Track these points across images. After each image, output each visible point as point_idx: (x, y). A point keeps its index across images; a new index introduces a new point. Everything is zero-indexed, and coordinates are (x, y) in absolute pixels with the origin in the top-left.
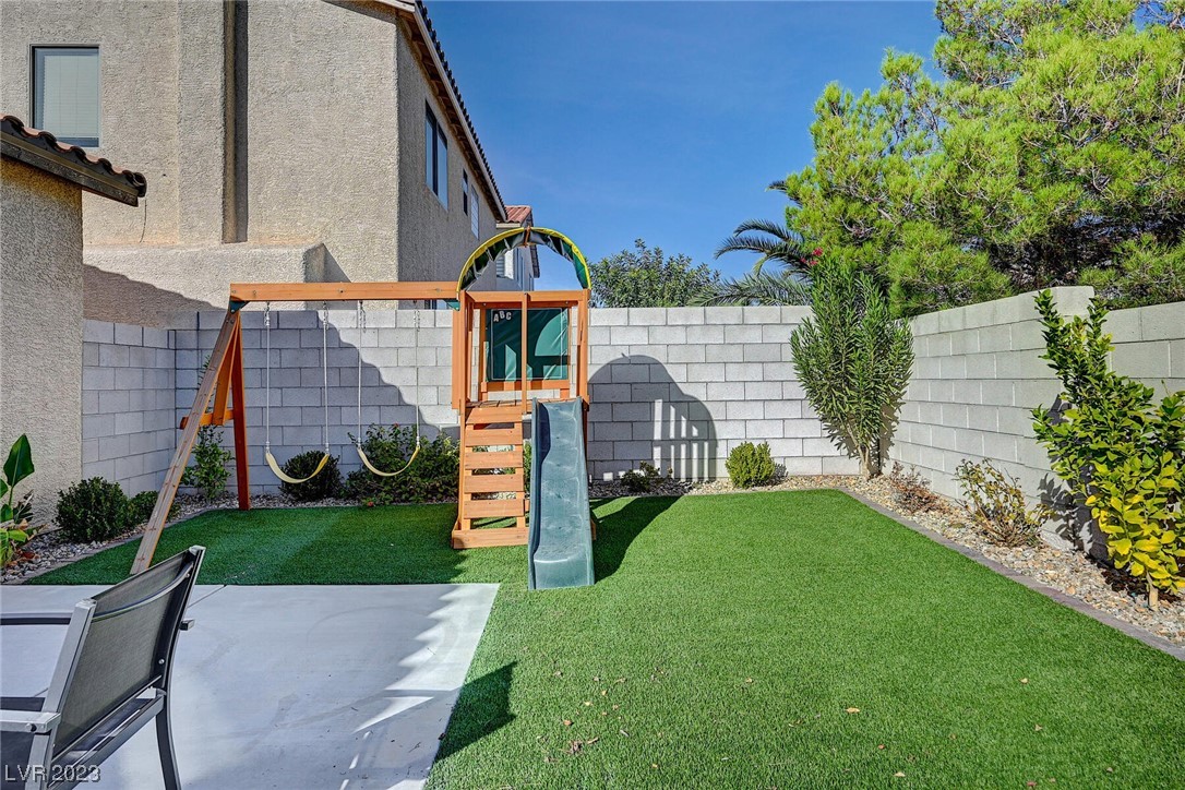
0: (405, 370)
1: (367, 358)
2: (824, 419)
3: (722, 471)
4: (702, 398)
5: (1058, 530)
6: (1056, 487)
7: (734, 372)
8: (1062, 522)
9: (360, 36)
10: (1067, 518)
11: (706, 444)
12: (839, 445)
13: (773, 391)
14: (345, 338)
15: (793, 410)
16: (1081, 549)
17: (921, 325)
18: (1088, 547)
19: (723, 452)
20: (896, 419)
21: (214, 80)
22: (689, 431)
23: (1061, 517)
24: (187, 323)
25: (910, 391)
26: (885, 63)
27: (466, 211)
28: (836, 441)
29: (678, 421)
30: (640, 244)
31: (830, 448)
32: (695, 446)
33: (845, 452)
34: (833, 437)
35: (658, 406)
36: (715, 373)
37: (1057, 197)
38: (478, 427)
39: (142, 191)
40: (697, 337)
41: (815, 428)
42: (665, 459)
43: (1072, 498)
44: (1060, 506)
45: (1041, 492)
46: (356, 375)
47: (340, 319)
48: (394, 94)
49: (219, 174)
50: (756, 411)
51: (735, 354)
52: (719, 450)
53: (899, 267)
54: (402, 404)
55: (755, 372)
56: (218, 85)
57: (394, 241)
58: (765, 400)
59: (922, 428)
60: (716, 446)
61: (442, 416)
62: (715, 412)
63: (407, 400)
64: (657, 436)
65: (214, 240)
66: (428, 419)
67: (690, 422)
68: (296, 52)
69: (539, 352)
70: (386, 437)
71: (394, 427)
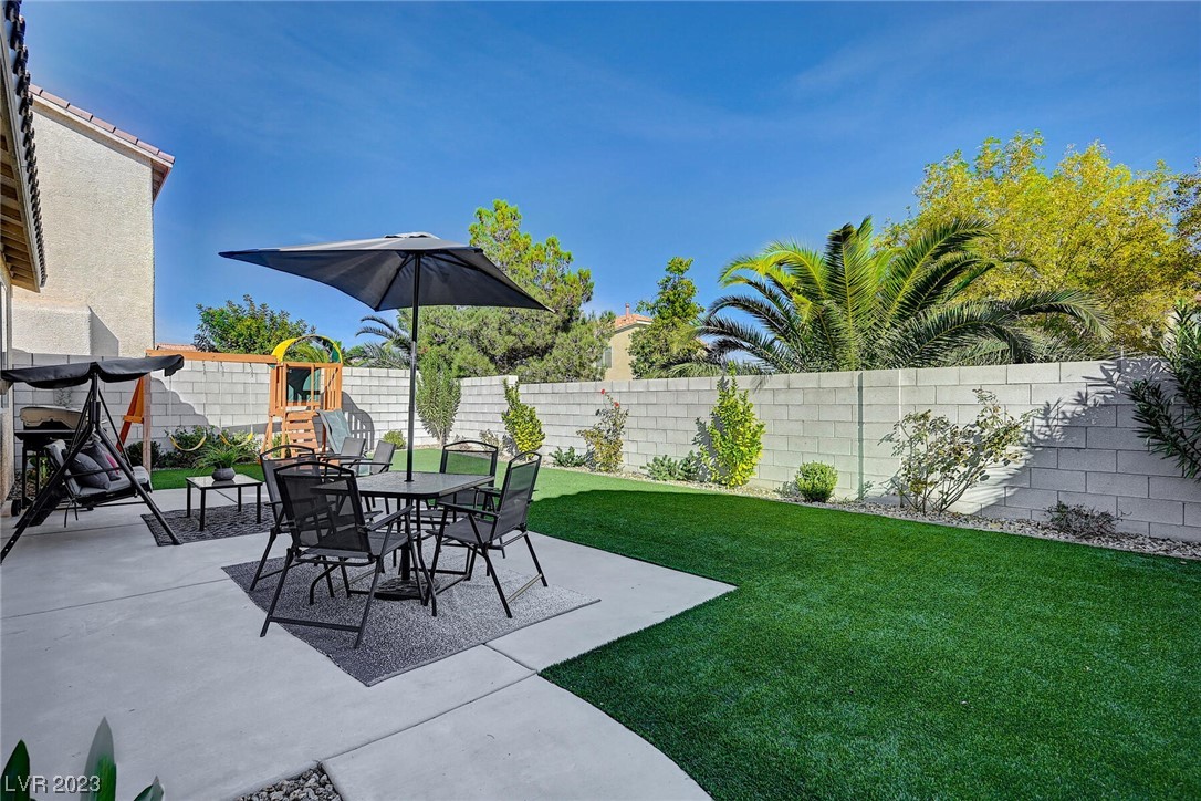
0: (198, 395)
2: (421, 420)
11: (369, 433)
12: (429, 432)
17: (465, 382)
19: (378, 436)
22: (361, 427)
28: (428, 430)
29: (356, 423)
30: (246, 298)
31: (425, 433)
32: (364, 434)
33: (431, 434)
34: (426, 428)
35: (347, 415)
38: (291, 422)
40: (366, 382)
41: (419, 425)
50: (394, 417)
53: (458, 359)
54: (193, 414)
55: (393, 399)
57: (149, 310)
58: (397, 412)
60: (374, 434)
62: (373, 418)
63: (197, 412)
66: (211, 422)
67: (362, 423)
69: (304, 389)
70: (190, 432)
71: (194, 427)
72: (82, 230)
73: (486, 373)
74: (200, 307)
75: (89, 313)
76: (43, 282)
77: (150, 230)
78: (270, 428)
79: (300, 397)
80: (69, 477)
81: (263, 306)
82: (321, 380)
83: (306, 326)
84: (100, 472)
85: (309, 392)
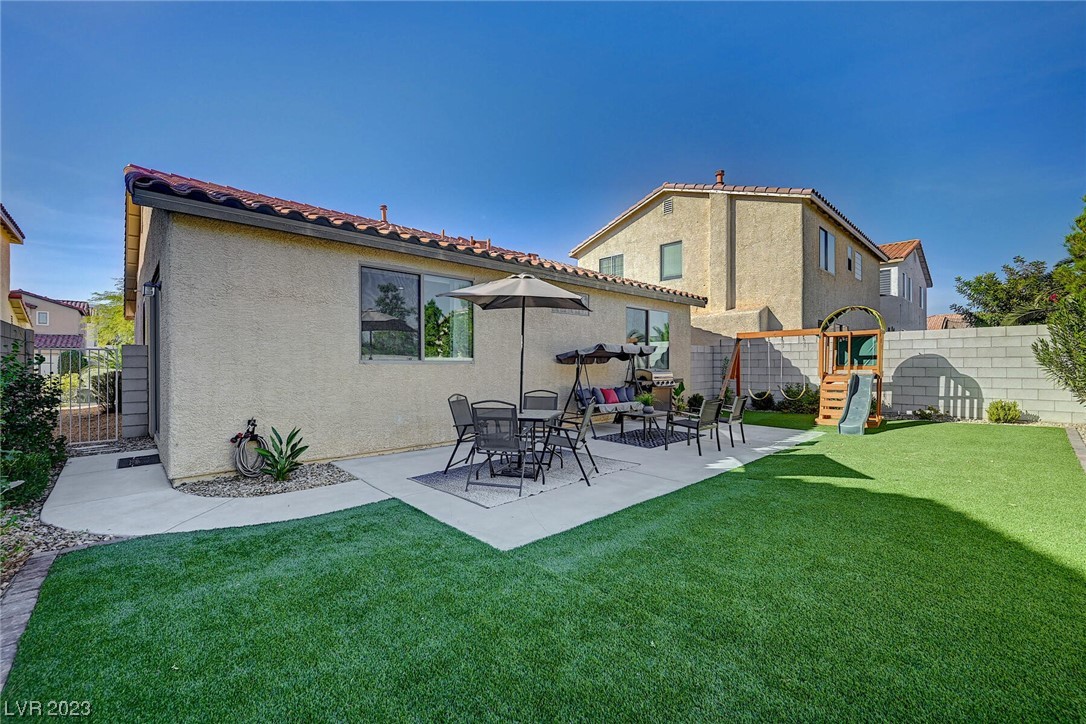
1: (785, 356)
3: (985, 415)
4: (973, 376)
7: (997, 362)
9: (785, 213)
11: (976, 401)
14: (776, 348)
15: (1047, 384)
19: (986, 406)
21: (723, 246)
22: (963, 392)
24: (717, 344)
27: (850, 268)
29: (956, 388)
32: (968, 401)
35: (943, 379)
36: (984, 363)
38: (828, 383)
39: (706, 303)
40: (970, 344)
42: (947, 406)
46: (781, 364)
47: (775, 341)
48: (800, 235)
49: (724, 283)
51: (999, 352)
52: (983, 404)
56: (725, 249)
57: (800, 302)
58: (1022, 379)
60: (982, 401)
61: (816, 380)
62: (982, 384)
64: (942, 394)
65: (723, 310)
66: (812, 381)
67: (965, 389)
68: (756, 226)
69: (860, 355)
79: (856, 361)
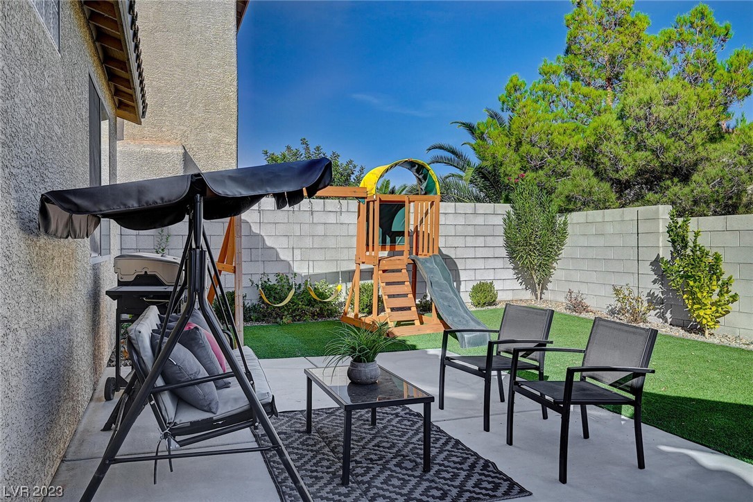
0: (281, 238)
1: (255, 230)
2: (514, 269)
4: (453, 257)
5: (655, 315)
6: (656, 295)
7: (470, 241)
8: (658, 310)
10: (660, 309)
11: (455, 283)
12: (521, 283)
13: (489, 253)
15: (499, 264)
16: (666, 322)
17: (574, 217)
18: (669, 320)
19: (464, 288)
20: (554, 268)
23: (658, 308)
25: (564, 253)
26: (541, 65)
28: (520, 281)
30: (304, 142)
31: (516, 285)
33: (524, 287)
34: (518, 278)
36: (459, 242)
37: (642, 157)
38: (384, 271)
41: (510, 273)
43: (663, 300)
44: (657, 303)
45: (647, 298)
50: (480, 264)
51: (470, 230)
52: (461, 287)
53: (564, 187)
54: (278, 260)
55: (480, 241)
58: (485, 258)
59: (572, 272)
60: (460, 284)
62: (460, 265)
63: (282, 257)
66: (295, 269)
69: (394, 229)
70: (273, 281)
71: (278, 275)
72: (178, 66)
73: (602, 205)
74: (266, 153)
75: (183, 151)
76: (144, 113)
77: (234, 60)
78: (357, 275)
79: (388, 239)
80: (161, 390)
81: (318, 149)
82: (411, 217)
83: (355, 167)
84: (204, 381)
85: (401, 234)
